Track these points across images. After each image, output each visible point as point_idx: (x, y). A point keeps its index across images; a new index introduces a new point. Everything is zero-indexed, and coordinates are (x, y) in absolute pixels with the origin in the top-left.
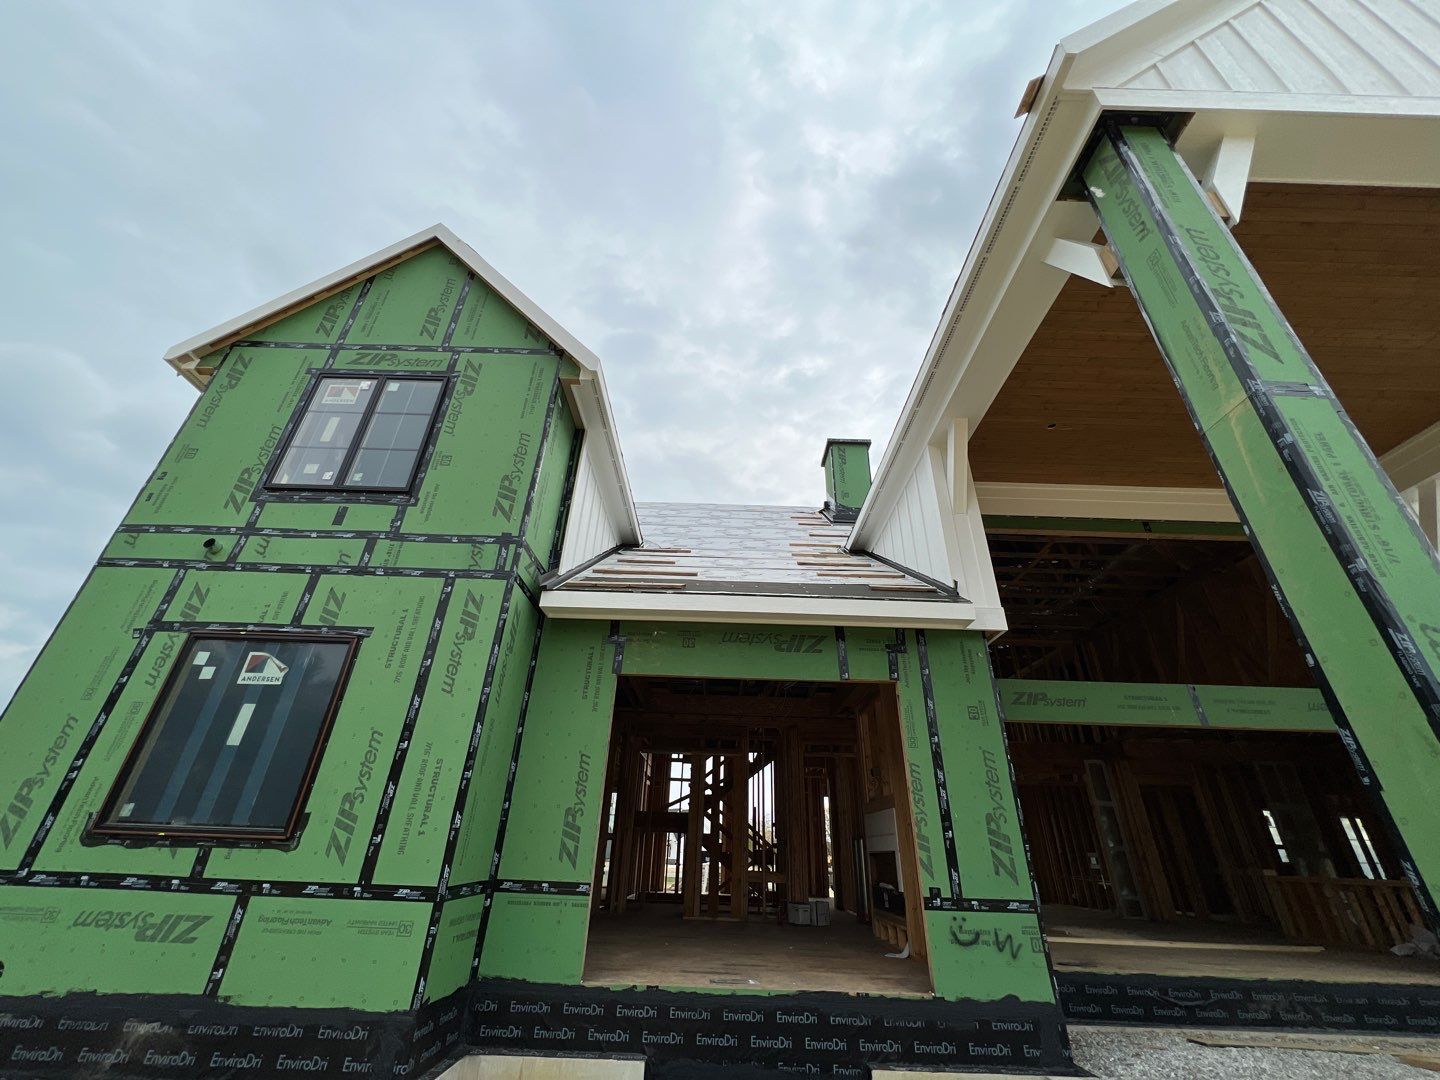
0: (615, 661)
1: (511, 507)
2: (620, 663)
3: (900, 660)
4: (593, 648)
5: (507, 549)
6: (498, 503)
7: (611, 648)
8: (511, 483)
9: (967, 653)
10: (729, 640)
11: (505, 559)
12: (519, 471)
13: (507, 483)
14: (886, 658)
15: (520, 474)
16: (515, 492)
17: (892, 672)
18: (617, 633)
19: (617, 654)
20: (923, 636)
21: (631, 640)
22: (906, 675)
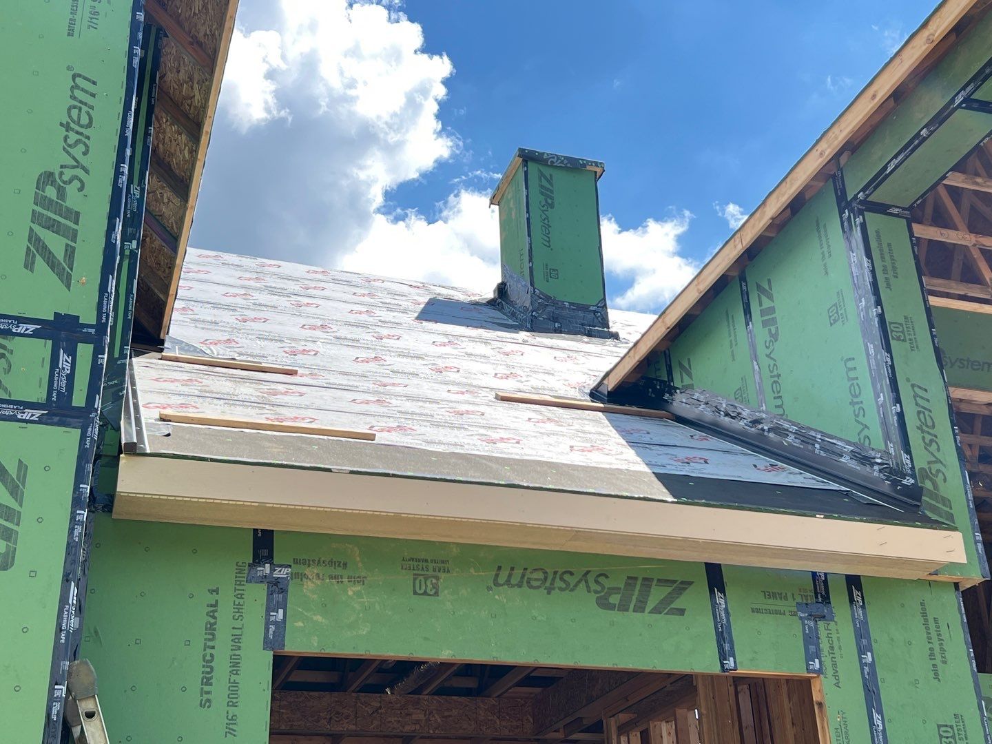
0: (267, 624)
1: (70, 253)
2: (281, 626)
3: (823, 634)
4: (217, 591)
5: (72, 353)
6: (34, 239)
7: (257, 595)
8: (61, 193)
9: (931, 621)
10: (508, 582)
11: (71, 378)
12: (79, 165)
13: (51, 192)
14: (797, 628)
15: (80, 172)
16: (76, 217)
17: (809, 657)
18: (270, 558)
19: (271, 607)
20: (860, 589)
21: (301, 576)
22: (835, 665)
